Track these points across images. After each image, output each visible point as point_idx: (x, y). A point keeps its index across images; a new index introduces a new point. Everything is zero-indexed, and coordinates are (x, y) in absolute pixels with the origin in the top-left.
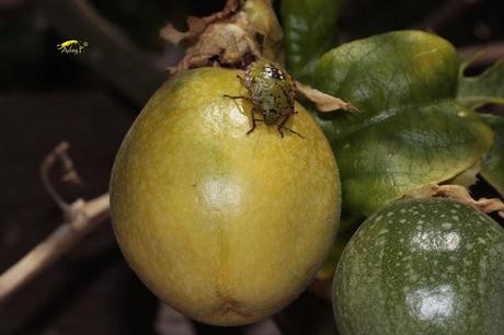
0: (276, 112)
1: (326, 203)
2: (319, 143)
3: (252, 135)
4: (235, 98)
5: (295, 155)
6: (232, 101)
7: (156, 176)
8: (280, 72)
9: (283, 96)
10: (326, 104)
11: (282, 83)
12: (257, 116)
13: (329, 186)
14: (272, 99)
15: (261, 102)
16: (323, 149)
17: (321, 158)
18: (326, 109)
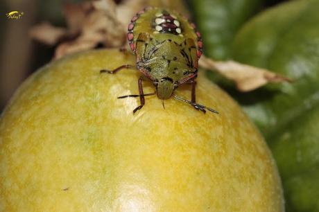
0: (171, 80)
1: (257, 199)
2: (241, 124)
3: (140, 113)
4: (115, 72)
5: (205, 135)
6: (112, 77)
7: (16, 188)
8: (176, 23)
9: (181, 58)
10: (247, 79)
11: (179, 38)
12: (146, 90)
13: (260, 177)
14: (165, 64)
15: (149, 69)
16: (248, 131)
17: (244, 141)
18: (247, 87)
